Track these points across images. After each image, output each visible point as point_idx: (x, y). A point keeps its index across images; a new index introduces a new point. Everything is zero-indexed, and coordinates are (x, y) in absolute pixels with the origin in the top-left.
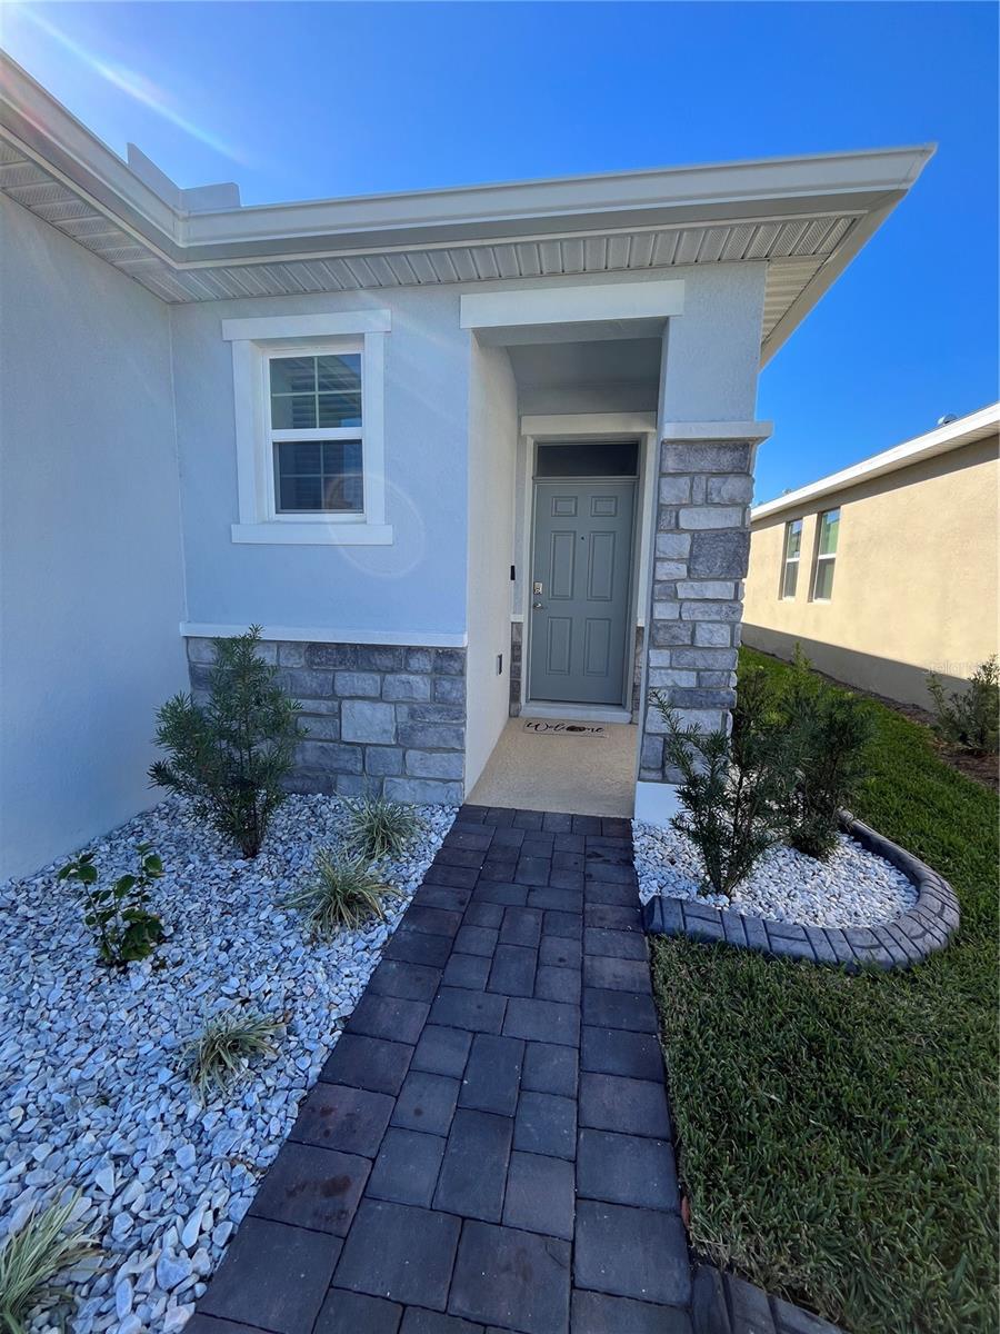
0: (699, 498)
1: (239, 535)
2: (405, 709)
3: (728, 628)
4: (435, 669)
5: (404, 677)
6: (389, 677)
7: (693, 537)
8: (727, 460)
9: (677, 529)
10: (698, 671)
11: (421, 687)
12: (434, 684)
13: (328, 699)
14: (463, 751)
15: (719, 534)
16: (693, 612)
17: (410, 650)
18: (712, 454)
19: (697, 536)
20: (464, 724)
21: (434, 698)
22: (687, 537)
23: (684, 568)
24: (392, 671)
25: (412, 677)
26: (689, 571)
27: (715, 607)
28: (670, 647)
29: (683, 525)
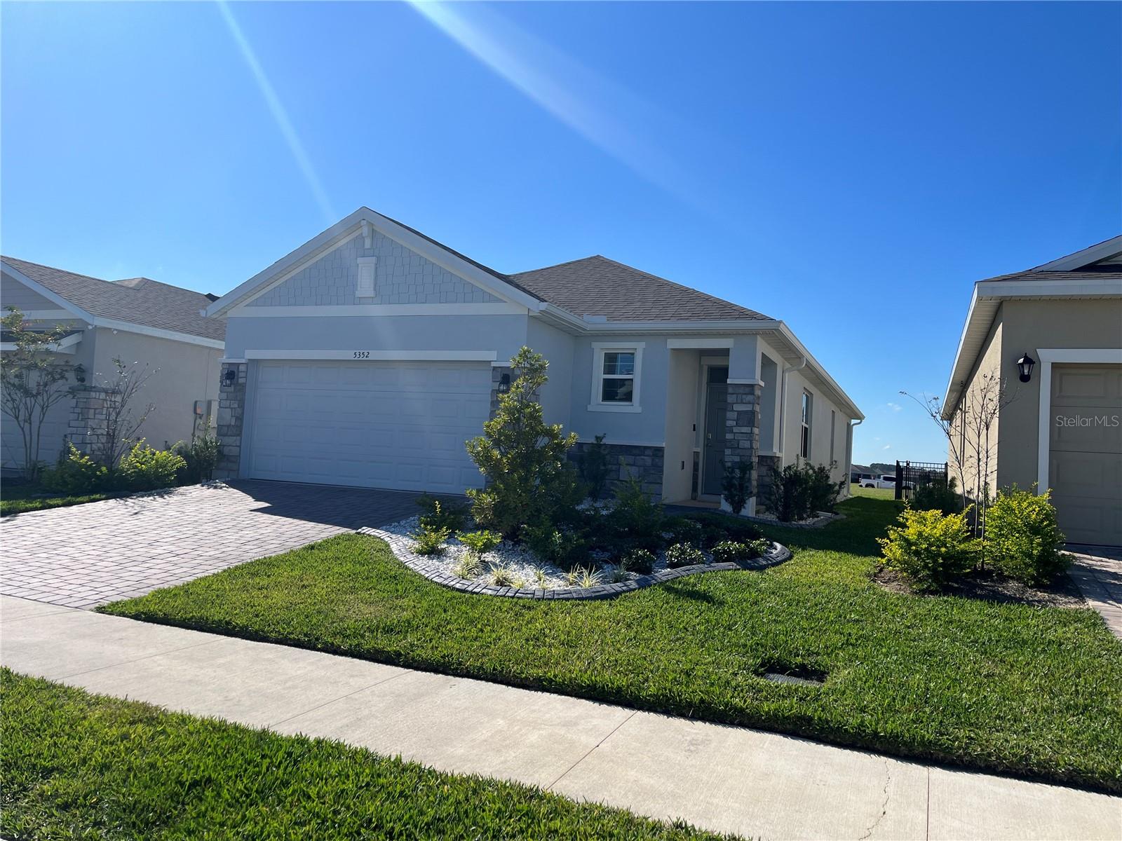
0: (739, 401)
1: (590, 408)
2: (642, 468)
3: (749, 442)
4: (653, 455)
5: (642, 457)
6: (638, 457)
7: (738, 414)
8: (747, 390)
9: (733, 410)
10: (740, 456)
11: (648, 461)
12: (653, 460)
13: (615, 465)
14: (662, 484)
15: (746, 412)
16: (738, 437)
17: (646, 448)
18: (742, 388)
19: (739, 413)
20: (663, 474)
21: (652, 464)
22: (736, 413)
23: (735, 422)
24: (639, 455)
25: (645, 458)
26: (737, 423)
27: (745, 435)
28: (731, 448)
29: (734, 409)
